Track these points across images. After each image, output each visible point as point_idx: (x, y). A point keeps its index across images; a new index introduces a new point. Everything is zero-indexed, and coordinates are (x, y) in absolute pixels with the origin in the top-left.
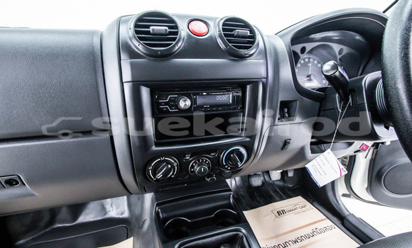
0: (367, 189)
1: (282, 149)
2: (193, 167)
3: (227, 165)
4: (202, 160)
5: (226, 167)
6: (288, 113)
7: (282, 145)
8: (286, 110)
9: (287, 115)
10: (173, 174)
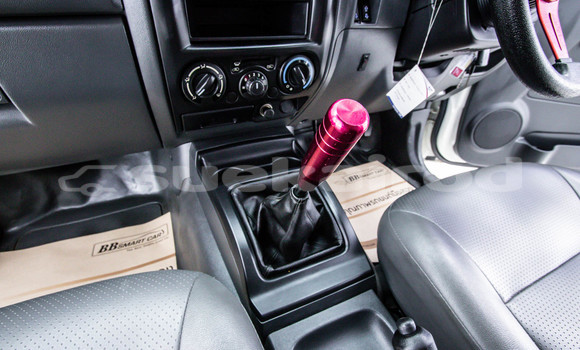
0: (454, 147)
1: (358, 70)
2: (244, 83)
3: (288, 83)
4: (256, 74)
5: (288, 86)
6: (369, 13)
7: (358, 64)
8: (366, 9)
9: (367, 16)
10: (218, 92)
